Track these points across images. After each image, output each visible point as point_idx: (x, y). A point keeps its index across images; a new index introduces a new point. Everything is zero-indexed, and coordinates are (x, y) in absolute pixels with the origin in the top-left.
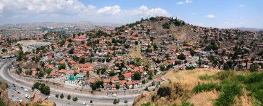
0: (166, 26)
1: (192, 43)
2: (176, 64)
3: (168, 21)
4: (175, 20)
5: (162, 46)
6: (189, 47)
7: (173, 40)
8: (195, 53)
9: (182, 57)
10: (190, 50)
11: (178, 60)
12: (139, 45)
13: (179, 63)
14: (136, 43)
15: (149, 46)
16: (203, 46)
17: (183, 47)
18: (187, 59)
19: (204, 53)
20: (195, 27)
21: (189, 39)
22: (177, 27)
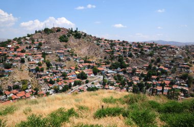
0: (64, 39)
1: (94, 60)
2: (75, 85)
3: (66, 33)
4: (76, 31)
5: (58, 63)
6: (91, 65)
7: (72, 55)
8: (99, 71)
9: (82, 76)
10: (93, 67)
11: (78, 80)
12: (27, 63)
13: (79, 84)
14: (23, 61)
15: (40, 64)
16: (108, 63)
17: (84, 64)
18: (89, 79)
19: (110, 71)
20: (99, 40)
21: (91, 54)
22: (78, 40)
